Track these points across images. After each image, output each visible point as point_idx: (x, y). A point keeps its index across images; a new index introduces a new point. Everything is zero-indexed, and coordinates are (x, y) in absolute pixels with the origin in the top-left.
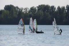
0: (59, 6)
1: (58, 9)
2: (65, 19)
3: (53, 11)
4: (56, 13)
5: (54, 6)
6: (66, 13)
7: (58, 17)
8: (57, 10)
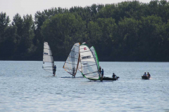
0: (17, 15)
1: (14, 20)
2: (32, 45)
3: (3, 26)
4: (11, 30)
5: (5, 14)
6: (35, 31)
7: (15, 41)
8: (13, 24)
